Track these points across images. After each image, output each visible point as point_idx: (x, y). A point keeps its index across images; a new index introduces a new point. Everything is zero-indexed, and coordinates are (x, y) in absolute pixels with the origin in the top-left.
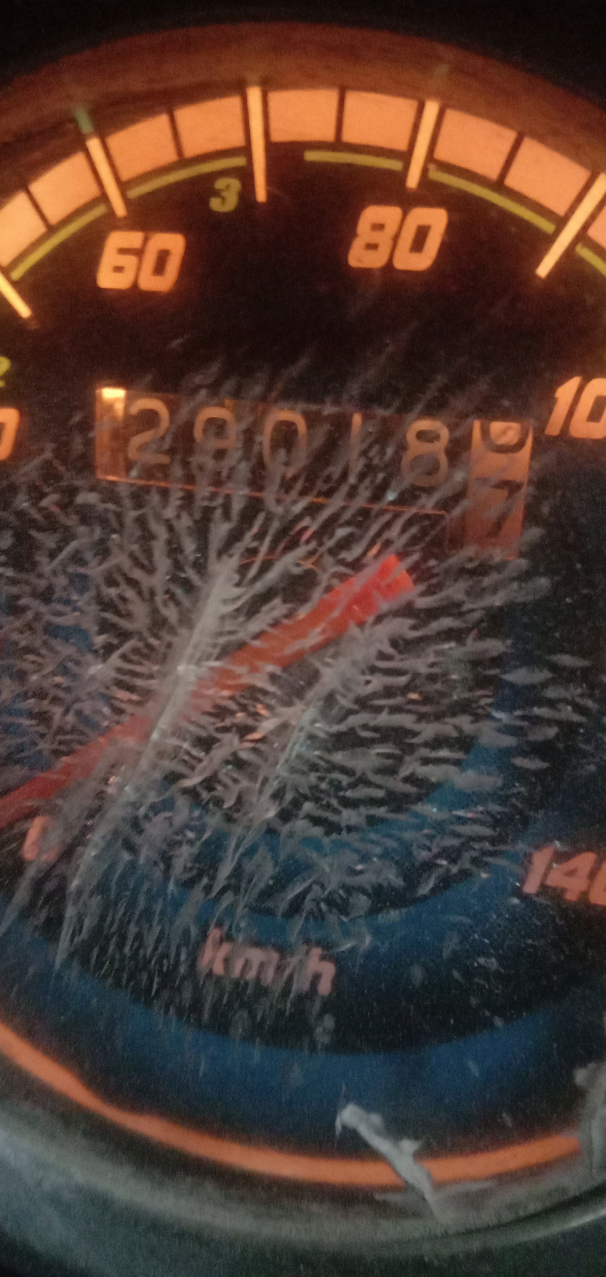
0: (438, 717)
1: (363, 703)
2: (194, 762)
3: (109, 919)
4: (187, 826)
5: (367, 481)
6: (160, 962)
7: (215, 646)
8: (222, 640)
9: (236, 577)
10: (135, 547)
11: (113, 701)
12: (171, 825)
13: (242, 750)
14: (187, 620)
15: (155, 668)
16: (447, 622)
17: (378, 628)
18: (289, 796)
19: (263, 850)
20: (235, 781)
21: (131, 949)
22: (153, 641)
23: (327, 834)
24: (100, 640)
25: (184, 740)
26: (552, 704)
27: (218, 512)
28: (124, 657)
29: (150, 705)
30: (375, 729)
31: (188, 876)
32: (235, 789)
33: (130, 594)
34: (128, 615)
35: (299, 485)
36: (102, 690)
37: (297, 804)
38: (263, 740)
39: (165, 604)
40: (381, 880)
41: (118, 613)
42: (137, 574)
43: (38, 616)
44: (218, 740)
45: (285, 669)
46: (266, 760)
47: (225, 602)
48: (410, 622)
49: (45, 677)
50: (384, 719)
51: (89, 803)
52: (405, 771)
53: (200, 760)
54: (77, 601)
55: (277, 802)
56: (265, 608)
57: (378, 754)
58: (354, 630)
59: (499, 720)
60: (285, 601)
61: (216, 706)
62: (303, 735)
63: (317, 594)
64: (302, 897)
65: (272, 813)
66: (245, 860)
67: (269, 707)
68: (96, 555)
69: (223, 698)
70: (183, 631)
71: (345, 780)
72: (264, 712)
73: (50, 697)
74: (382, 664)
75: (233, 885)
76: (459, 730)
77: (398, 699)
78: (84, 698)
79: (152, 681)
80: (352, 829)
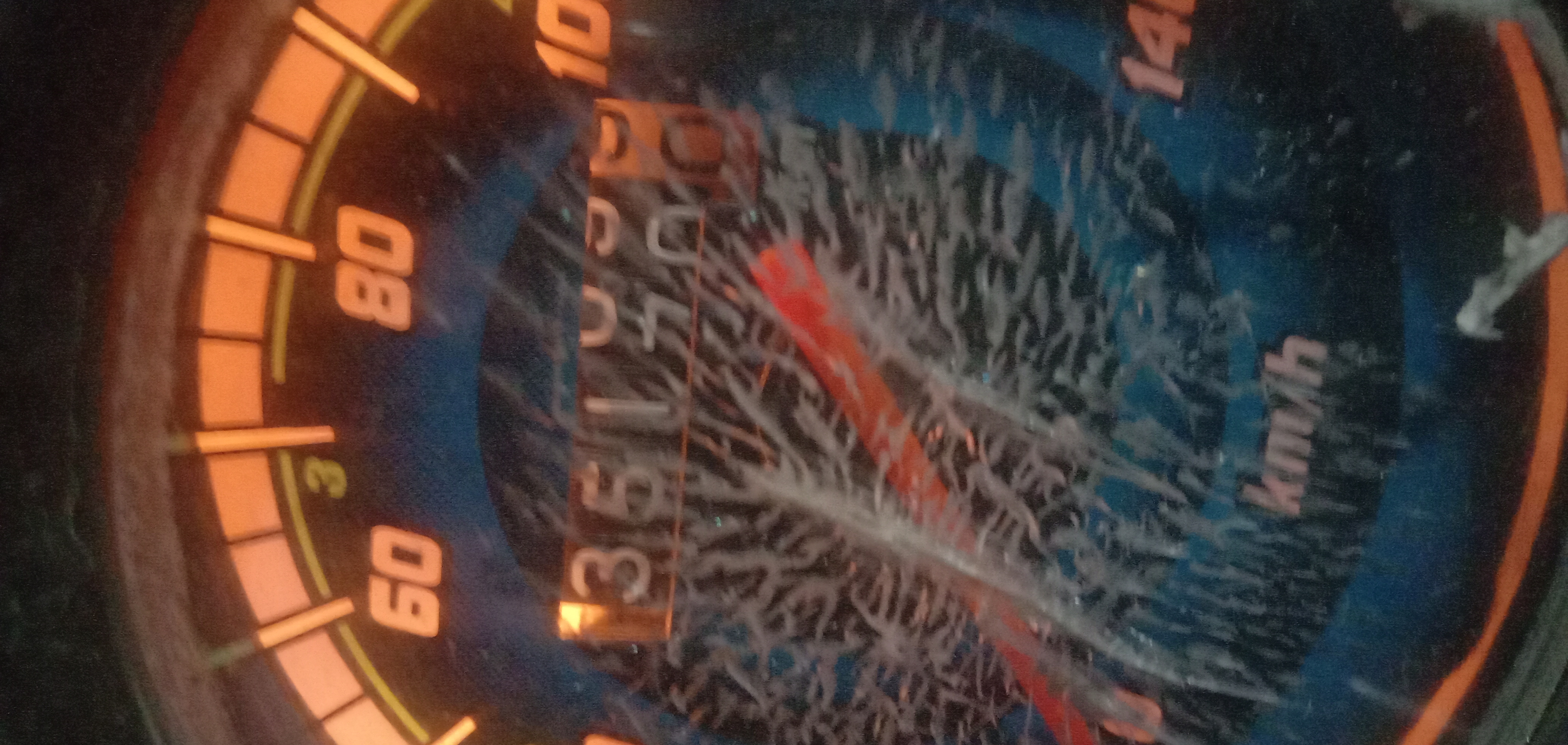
2: (1007, 522)
8: (849, 484)
11: (931, 623)
15: (886, 569)
23: (1098, 351)
24: (852, 641)
28: (874, 610)
29: (934, 576)
38: (975, 432)
39: (803, 556)
42: (767, 590)
48: (819, 248)
49: (900, 711)
50: (944, 279)
51: (1065, 658)
56: (806, 429)
71: (1024, 327)
72: (939, 431)
73: (927, 705)
74: (874, 281)
75: (1171, 472)
76: (955, 184)
77: (919, 261)
78: (926, 662)
79: (903, 575)
80: (1090, 318)
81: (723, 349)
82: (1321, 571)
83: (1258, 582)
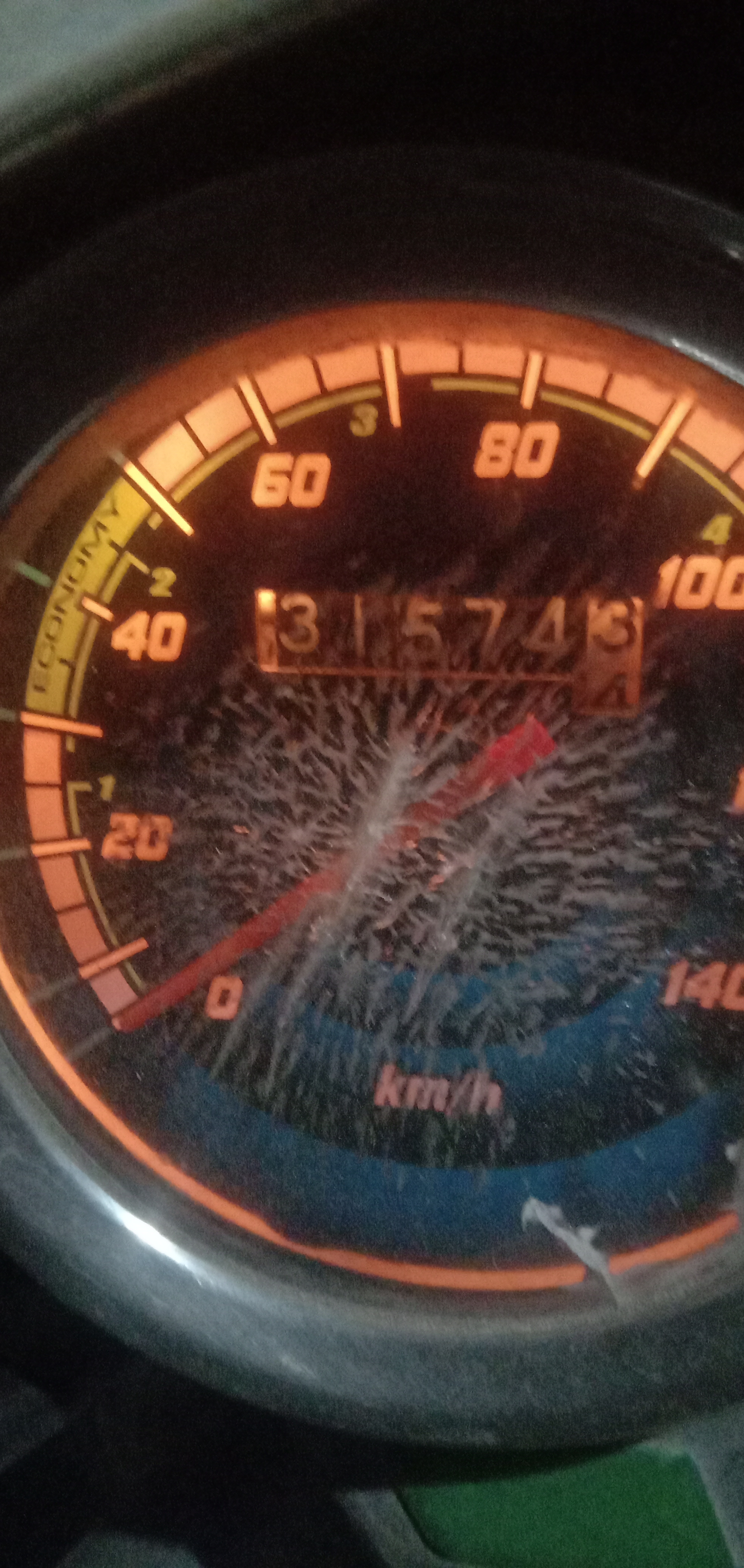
0: (591, 851)
1: (527, 845)
3: (313, 1051)
4: (381, 961)
7: (399, 806)
8: (404, 802)
9: (414, 748)
10: (326, 729)
12: (366, 963)
13: (426, 893)
14: (373, 787)
17: (537, 781)
18: (469, 928)
19: (448, 975)
20: (422, 919)
21: (334, 1078)
22: (346, 807)
23: (501, 958)
24: (298, 809)
25: (376, 888)
26: (684, 833)
27: (396, 698)
28: (320, 823)
29: (344, 861)
30: (538, 866)
31: (382, 1006)
32: (423, 926)
34: (324, 787)
36: (304, 852)
38: (443, 883)
40: (550, 994)
41: (314, 785)
42: (329, 752)
44: (405, 886)
45: (459, 821)
46: (447, 900)
47: (406, 770)
49: (251, 845)
50: (545, 857)
51: (292, 950)
52: (565, 898)
53: (390, 905)
54: (278, 778)
55: (458, 935)
56: (440, 772)
57: (542, 886)
58: (517, 784)
59: (641, 849)
60: (456, 765)
61: (403, 858)
62: (477, 875)
63: (483, 757)
64: (482, 1014)
65: (454, 944)
67: (447, 855)
68: (292, 740)
69: (408, 850)
70: (371, 797)
71: (516, 910)
72: (443, 858)
73: (255, 861)
74: (542, 811)
75: (422, 1011)
76: (608, 860)
77: (557, 839)
78: (285, 859)
79: (341, 841)
80: (523, 951)
83: (350, 1074)
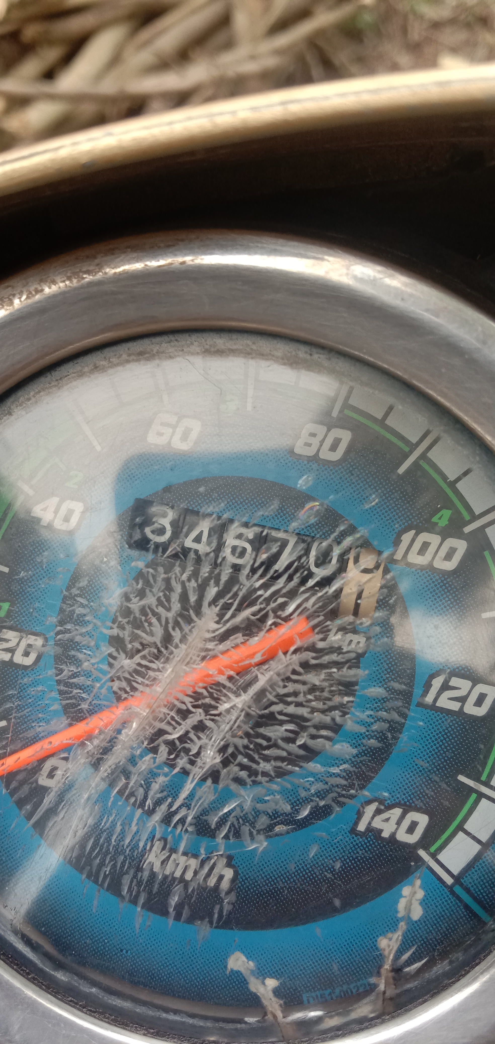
0: (323, 712)
1: (282, 699)
3: (104, 820)
4: (165, 763)
5: (298, 575)
6: (132, 850)
7: (198, 656)
8: (203, 654)
9: (217, 619)
10: (161, 594)
11: (132, 683)
12: (154, 762)
13: (206, 719)
14: (184, 639)
16: (334, 657)
17: (294, 656)
18: (230, 750)
19: (209, 781)
20: (199, 738)
21: (115, 842)
23: (249, 776)
24: (130, 646)
25: (172, 710)
27: (212, 582)
28: (144, 657)
29: (154, 687)
30: (286, 715)
31: (159, 795)
32: (199, 743)
33: (154, 620)
34: (150, 633)
35: (260, 572)
36: (128, 676)
37: (234, 756)
38: (219, 715)
40: (278, 807)
41: (145, 631)
42: (160, 610)
43: (96, 627)
44: (192, 712)
45: (238, 674)
46: (219, 727)
47: (208, 631)
49: (93, 665)
50: (291, 709)
51: (104, 744)
52: (300, 742)
53: (180, 724)
54: (121, 621)
55: (222, 754)
56: (232, 638)
57: (286, 730)
58: (281, 655)
59: (358, 717)
60: (243, 636)
61: (195, 692)
62: (243, 714)
63: (262, 634)
64: (230, 812)
65: (218, 760)
66: (197, 788)
67: (225, 695)
68: (136, 597)
69: (199, 687)
70: (182, 646)
71: (265, 743)
72: (223, 698)
73: (93, 677)
74: (294, 677)
75: (187, 805)
76: (333, 719)
77: (301, 698)
78: (115, 679)
79: (157, 673)
80: (265, 774)
81: (273, 605)
82: (127, 873)
83: (127, 841)
